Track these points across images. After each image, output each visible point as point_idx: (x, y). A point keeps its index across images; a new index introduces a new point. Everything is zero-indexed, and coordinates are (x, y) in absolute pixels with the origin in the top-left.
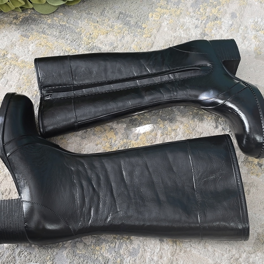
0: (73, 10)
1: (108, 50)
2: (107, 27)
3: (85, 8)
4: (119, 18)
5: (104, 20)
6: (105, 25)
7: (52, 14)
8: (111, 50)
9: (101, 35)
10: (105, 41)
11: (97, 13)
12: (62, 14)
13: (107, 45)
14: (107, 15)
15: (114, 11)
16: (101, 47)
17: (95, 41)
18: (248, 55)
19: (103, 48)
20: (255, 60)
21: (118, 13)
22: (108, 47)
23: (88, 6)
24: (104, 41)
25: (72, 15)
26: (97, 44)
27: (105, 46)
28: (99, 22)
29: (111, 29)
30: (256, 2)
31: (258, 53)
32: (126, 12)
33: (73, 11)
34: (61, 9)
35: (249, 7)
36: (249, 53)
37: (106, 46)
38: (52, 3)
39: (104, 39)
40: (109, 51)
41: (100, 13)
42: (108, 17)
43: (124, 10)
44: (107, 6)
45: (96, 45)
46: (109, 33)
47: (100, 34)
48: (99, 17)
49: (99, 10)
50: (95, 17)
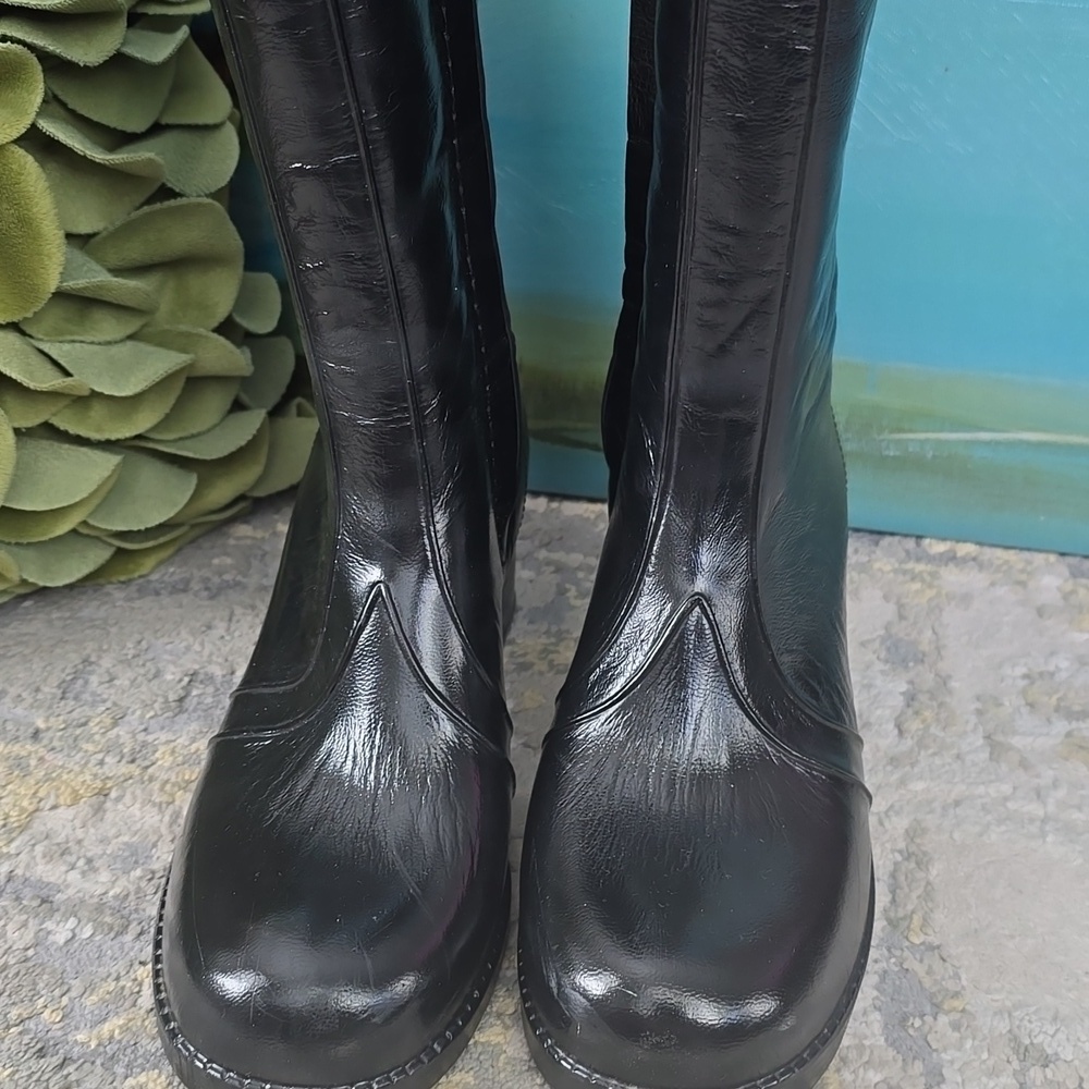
1: (111, 893)
2: (100, 756)
4: (191, 703)
5: (85, 724)
6: (90, 747)
8: (132, 888)
9: (54, 807)
10: (85, 843)
11: (38, 690)
13: (97, 864)
14: (105, 696)
15: (153, 671)
16: (52, 879)
17: (13, 845)
19: (68, 886)
21: (181, 680)
22: (104, 876)
24: (79, 842)
26: (22, 865)
27: (83, 874)
28: (50, 734)
29: (133, 766)
32: (233, 673)
37: (95, 870)
39: (80, 833)
40: (116, 897)
41: (59, 687)
42: (109, 704)
43: (220, 660)
44: (105, 647)
45: (19, 872)
46: (113, 794)
47: (51, 801)
48: (50, 707)
49: (50, 673)
50: (19, 711)
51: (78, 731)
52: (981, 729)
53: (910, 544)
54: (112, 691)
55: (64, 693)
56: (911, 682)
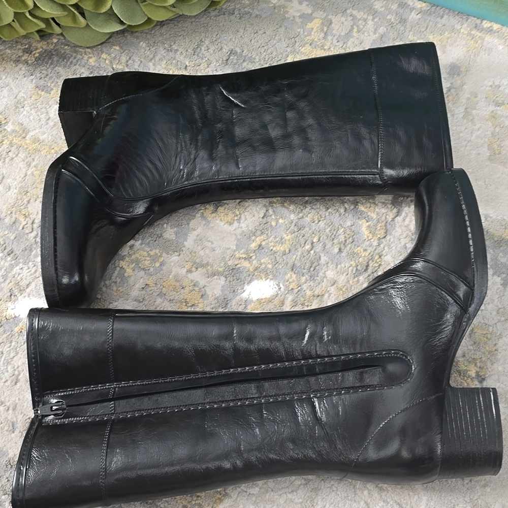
0: (141, 42)
3: (163, 37)
4: (229, 61)
5: (200, 65)
7: (99, 47)
11: (187, 51)
12: (117, 48)
14: (206, 55)
15: (220, 48)
18: (474, 152)
20: (488, 163)
21: (227, 53)
23: (170, 35)
25: (138, 50)
28: (190, 68)
30: (499, 44)
31: (495, 151)
32: (243, 52)
33: (139, 43)
34: (117, 37)
35: (486, 55)
36: (478, 149)
38: (99, 27)
41: (193, 50)
42: (206, 59)
43: (240, 46)
44: (207, 36)
48: (190, 58)
49: (191, 44)
50: (182, 58)
51: (198, 68)
52: (465, 105)
53: (478, 21)
54: (208, 54)
55: (194, 52)
56: (452, 84)
